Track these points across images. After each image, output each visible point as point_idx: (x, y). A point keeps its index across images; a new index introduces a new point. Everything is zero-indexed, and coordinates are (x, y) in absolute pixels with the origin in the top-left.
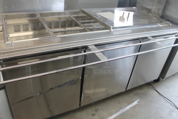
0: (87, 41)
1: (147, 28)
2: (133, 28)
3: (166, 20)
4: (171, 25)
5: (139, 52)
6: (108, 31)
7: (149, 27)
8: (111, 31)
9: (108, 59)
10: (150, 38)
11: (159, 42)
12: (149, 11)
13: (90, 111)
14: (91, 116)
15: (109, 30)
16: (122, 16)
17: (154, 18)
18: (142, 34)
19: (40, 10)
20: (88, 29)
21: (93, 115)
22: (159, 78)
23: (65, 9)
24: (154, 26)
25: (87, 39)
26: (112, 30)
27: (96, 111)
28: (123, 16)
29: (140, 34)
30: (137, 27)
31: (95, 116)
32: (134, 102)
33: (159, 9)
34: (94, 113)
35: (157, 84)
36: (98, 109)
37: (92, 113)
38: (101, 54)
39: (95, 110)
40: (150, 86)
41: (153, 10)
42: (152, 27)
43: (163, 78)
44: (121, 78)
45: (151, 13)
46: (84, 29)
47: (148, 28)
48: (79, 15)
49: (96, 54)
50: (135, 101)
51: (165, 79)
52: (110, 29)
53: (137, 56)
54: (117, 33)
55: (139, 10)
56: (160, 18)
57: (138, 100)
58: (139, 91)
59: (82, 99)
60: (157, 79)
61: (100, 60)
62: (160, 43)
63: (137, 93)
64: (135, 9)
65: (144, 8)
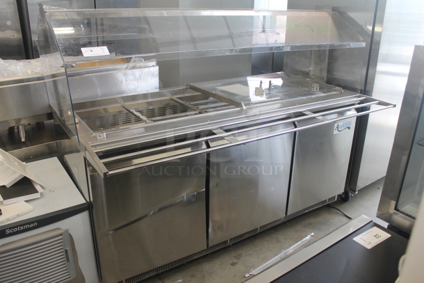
0: (209, 124)
1: (301, 99)
3: (335, 85)
4: (343, 92)
7: (304, 98)
8: (242, 109)
12: (306, 74)
13: (227, 259)
14: (230, 266)
15: (239, 109)
16: (259, 86)
17: (314, 85)
18: (293, 108)
21: (233, 264)
23: (160, 88)
24: (314, 96)
25: (208, 122)
26: (244, 108)
27: (238, 257)
28: (261, 86)
29: (290, 109)
31: (237, 265)
32: (304, 237)
33: (321, 70)
34: (235, 261)
35: (346, 205)
36: (240, 255)
37: (231, 261)
39: (235, 257)
40: (333, 210)
41: (312, 73)
42: (311, 98)
44: (273, 189)
45: (309, 78)
48: (186, 95)
50: (306, 236)
52: (242, 106)
55: (288, 75)
56: (325, 84)
57: (312, 234)
58: (312, 220)
59: (210, 230)
63: (310, 224)
65: (297, 72)
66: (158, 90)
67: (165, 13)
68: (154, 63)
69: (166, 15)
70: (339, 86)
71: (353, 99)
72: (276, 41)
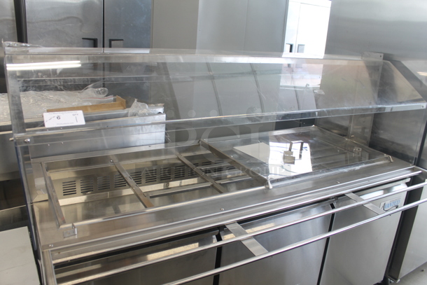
0: (223, 214)
1: (342, 173)
2: (313, 176)
3: (381, 151)
4: (392, 161)
5: (330, 230)
6: (263, 189)
7: (346, 170)
8: (268, 188)
9: (269, 250)
10: (352, 196)
11: (371, 204)
12: (345, 131)
15: (263, 187)
16: (288, 150)
17: (356, 149)
18: (333, 188)
19: (107, 147)
20: (220, 184)
22: (385, 279)
23: (166, 141)
24: (357, 168)
25: (222, 211)
26: (271, 186)
28: (290, 149)
29: (329, 189)
30: (321, 173)
33: (364, 128)
38: (254, 240)
41: (351, 130)
42: (354, 170)
43: (396, 279)
45: (348, 137)
46: (212, 186)
47: (345, 173)
48: (198, 153)
49: (244, 243)
51: (401, 279)
52: (267, 184)
53: (328, 239)
54: (283, 191)
55: (322, 131)
56: (367, 147)
60: (382, 281)
61: (253, 256)
62: (371, 206)
64: (313, 129)
66: (162, 146)
67: (182, 59)
68: (161, 110)
69: (182, 61)
70: (388, 153)
71: (406, 173)
72: (307, 85)
